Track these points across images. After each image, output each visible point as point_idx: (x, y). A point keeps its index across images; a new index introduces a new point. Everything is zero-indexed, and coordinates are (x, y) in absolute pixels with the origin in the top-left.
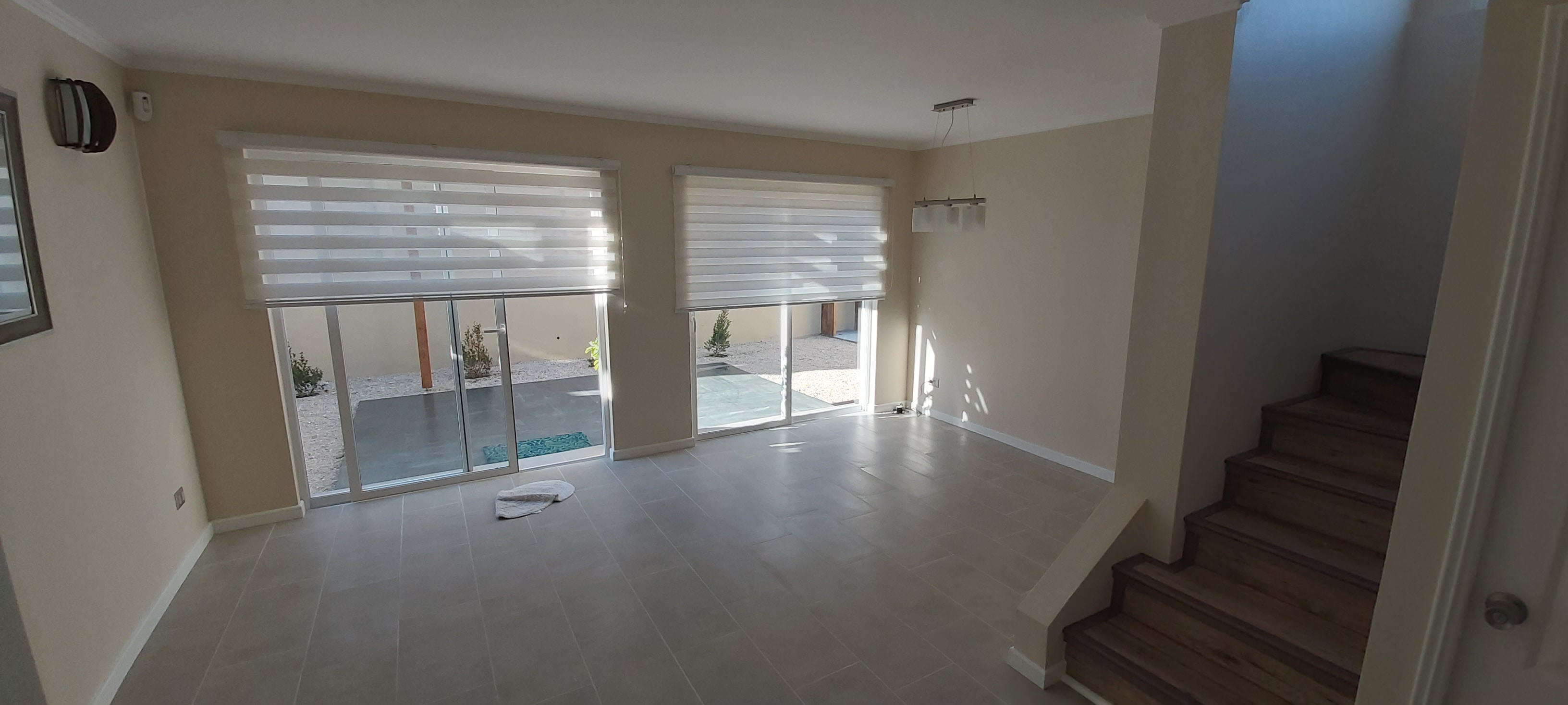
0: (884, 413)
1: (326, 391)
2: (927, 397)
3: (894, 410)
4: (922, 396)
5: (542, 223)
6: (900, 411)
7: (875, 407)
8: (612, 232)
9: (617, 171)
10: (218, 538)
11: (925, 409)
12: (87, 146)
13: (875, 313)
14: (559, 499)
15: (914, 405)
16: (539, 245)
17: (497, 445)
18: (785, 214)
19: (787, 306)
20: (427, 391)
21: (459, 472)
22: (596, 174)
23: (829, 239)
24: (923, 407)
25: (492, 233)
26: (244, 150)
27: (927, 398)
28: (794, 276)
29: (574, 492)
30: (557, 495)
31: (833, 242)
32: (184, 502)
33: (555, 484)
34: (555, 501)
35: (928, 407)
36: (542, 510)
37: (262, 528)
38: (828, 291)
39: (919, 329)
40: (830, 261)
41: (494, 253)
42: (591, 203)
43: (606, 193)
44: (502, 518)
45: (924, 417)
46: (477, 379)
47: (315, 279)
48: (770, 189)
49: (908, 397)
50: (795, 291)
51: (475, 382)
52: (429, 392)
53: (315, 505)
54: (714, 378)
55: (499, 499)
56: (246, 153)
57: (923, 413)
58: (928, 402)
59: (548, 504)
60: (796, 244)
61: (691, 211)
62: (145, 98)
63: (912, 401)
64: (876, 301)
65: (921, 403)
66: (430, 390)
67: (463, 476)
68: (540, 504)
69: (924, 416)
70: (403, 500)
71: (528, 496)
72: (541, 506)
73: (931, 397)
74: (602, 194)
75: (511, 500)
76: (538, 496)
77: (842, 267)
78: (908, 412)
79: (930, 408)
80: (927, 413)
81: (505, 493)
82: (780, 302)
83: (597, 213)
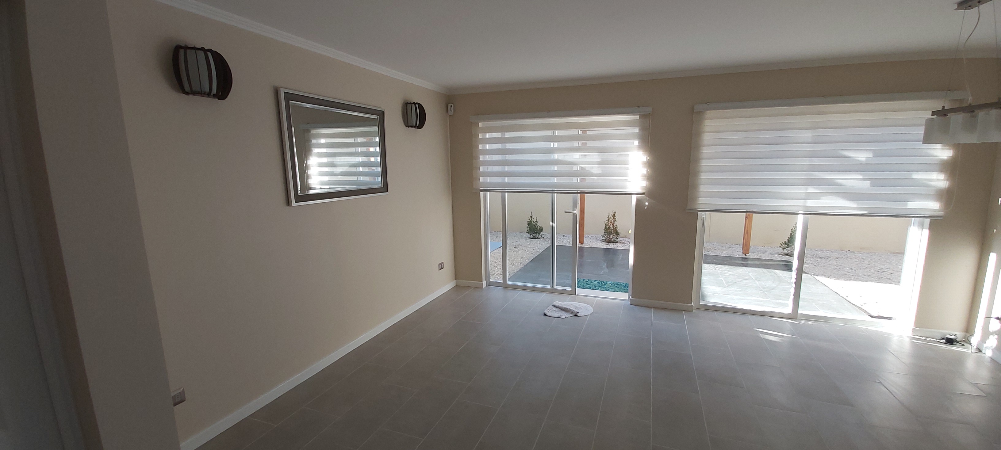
0: (924, 338)
1: (543, 238)
2: (992, 335)
3: (943, 339)
4: (986, 334)
5: (601, 150)
6: (950, 341)
7: (913, 329)
8: (645, 155)
9: (650, 113)
10: (457, 287)
11: (987, 348)
12: (417, 127)
13: (926, 233)
14: (578, 315)
15: (975, 340)
16: (600, 163)
17: (582, 279)
18: (808, 134)
19: (802, 216)
20: (581, 245)
21: (549, 286)
22: (637, 117)
23: (862, 156)
24: (985, 345)
25: (575, 157)
26: (479, 123)
27: (991, 337)
28: (811, 190)
29: (590, 314)
30: (578, 312)
31: (866, 159)
32: (443, 268)
33: (585, 307)
34: (576, 315)
35: (991, 347)
36: (565, 317)
37: (468, 287)
38: (855, 206)
39: (993, 257)
40: (861, 177)
41: (575, 168)
42: (632, 136)
43: (643, 129)
44: (545, 315)
45: (984, 357)
46: (609, 243)
47: (499, 180)
48: (792, 114)
49: (969, 329)
50: (810, 203)
51: (608, 245)
52: (582, 246)
53: (490, 284)
54: (767, 271)
55: (552, 305)
56: (480, 124)
57: (983, 352)
58: (992, 342)
59: (572, 315)
60: (816, 161)
61: (707, 138)
62: (451, 106)
63: (973, 335)
64: (929, 220)
65: (984, 338)
66: (583, 245)
67: (548, 289)
68: (568, 314)
69: (983, 355)
70: (521, 292)
71: (565, 308)
72: (568, 315)
73: (996, 336)
74: (639, 130)
75: (557, 307)
76: (569, 309)
77: (875, 183)
78: (963, 345)
79: (993, 348)
80: (989, 353)
81: (557, 303)
82: (798, 211)
83: (636, 143)
